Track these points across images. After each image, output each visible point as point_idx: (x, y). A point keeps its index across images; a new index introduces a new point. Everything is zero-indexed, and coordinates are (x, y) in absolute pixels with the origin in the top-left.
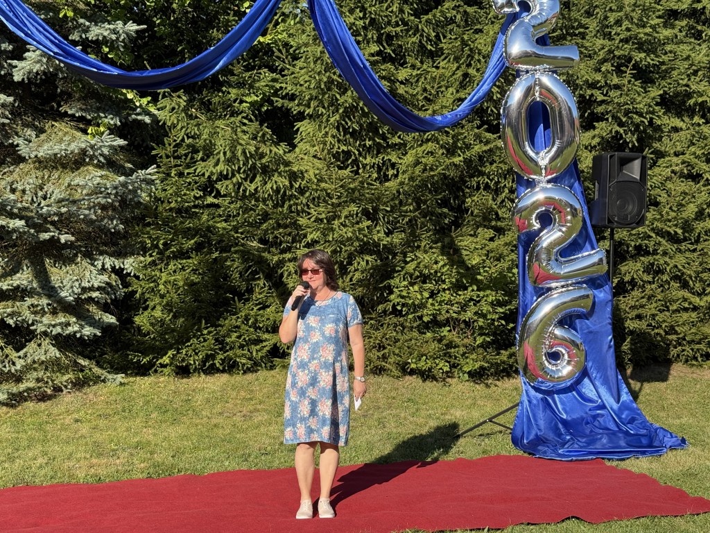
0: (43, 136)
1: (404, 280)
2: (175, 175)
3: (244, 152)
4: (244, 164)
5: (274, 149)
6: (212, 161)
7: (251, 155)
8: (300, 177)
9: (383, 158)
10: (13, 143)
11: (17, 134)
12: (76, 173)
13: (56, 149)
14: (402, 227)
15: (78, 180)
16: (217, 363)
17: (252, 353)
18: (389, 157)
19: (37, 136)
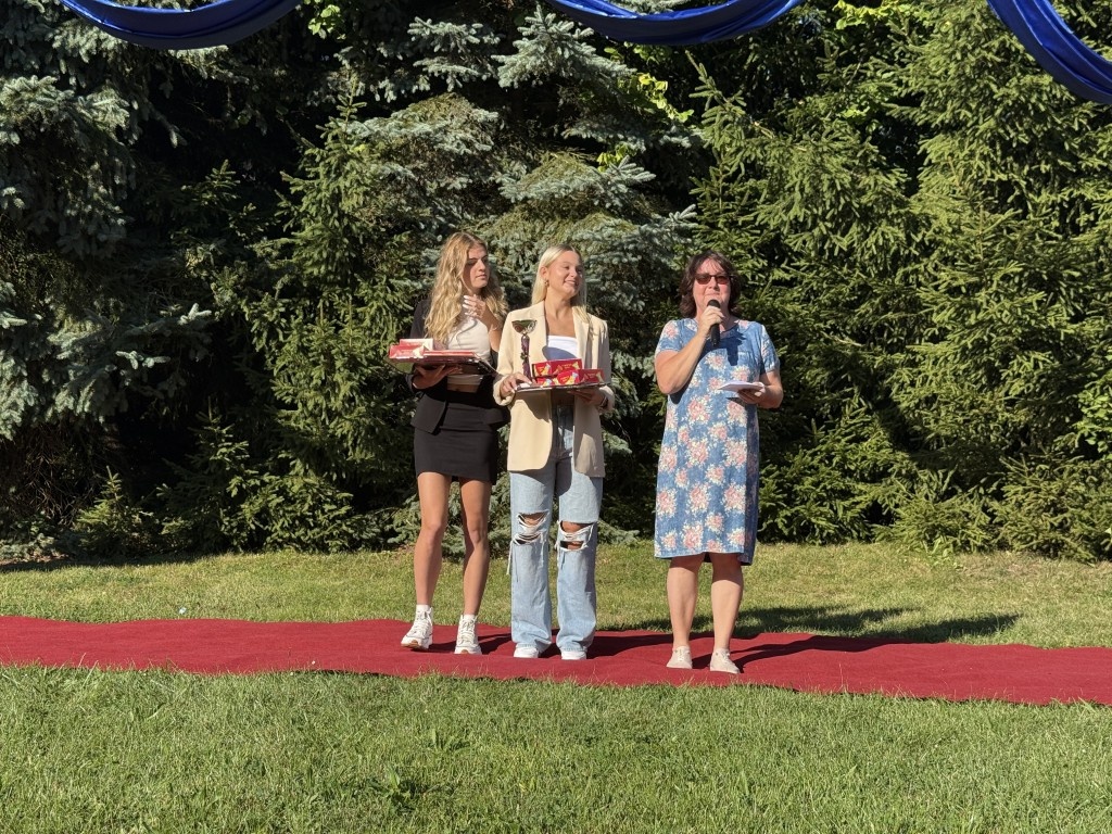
0: (536, 172)
1: (1102, 393)
2: (725, 224)
3: (832, 186)
4: (832, 206)
5: (882, 178)
6: (781, 204)
7: (844, 191)
8: (924, 225)
9: (1071, 193)
10: (494, 181)
11: (501, 169)
12: (580, 222)
13: (553, 187)
14: (1100, 306)
15: (583, 233)
16: (780, 522)
17: (836, 512)
18: (1082, 192)
19: (528, 171)
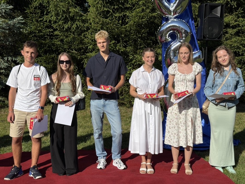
1: (130, 66)
2: (35, 21)
6: (50, 15)
8: (87, 22)
9: (124, 14)
14: (130, 44)
18: (126, 13)
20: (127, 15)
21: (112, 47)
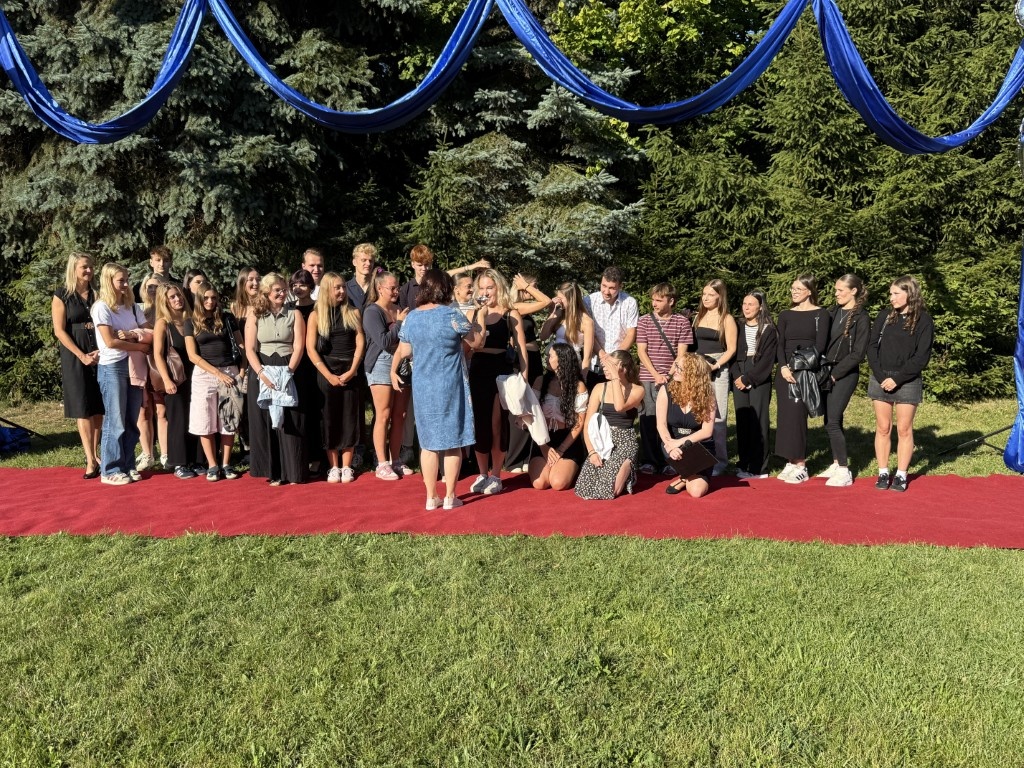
0: (547, 178)
2: (658, 207)
4: (723, 195)
5: (753, 180)
7: (731, 186)
10: (524, 184)
11: (527, 176)
12: (575, 208)
15: (576, 215)
19: (543, 177)
20: (870, 187)
21: (840, 261)
